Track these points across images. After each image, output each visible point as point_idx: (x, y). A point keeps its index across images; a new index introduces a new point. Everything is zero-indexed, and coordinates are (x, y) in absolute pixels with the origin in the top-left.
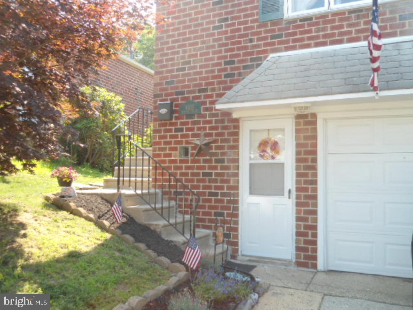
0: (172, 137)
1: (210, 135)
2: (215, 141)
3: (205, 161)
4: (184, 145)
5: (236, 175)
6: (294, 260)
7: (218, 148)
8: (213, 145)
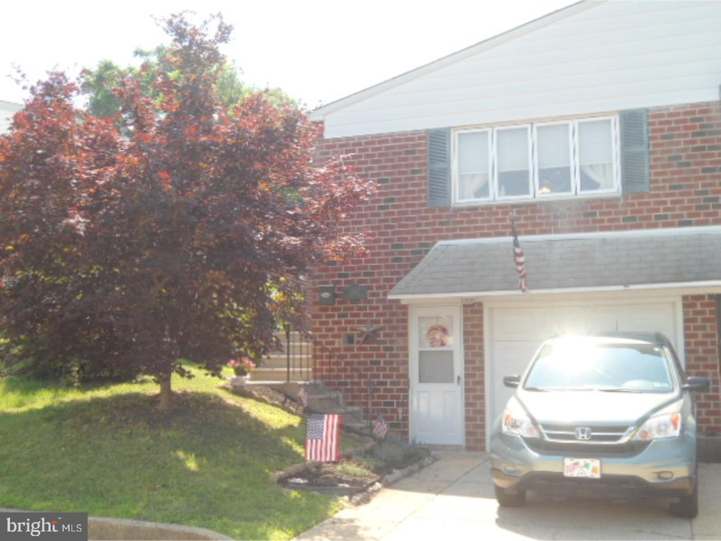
0: (334, 323)
1: (377, 322)
2: (382, 328)
3: (372, 349)
4: (349, 332)
5: (406, 363)
6: (464, 445)
7: (386, 335)
8: (382, 333)
